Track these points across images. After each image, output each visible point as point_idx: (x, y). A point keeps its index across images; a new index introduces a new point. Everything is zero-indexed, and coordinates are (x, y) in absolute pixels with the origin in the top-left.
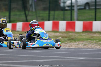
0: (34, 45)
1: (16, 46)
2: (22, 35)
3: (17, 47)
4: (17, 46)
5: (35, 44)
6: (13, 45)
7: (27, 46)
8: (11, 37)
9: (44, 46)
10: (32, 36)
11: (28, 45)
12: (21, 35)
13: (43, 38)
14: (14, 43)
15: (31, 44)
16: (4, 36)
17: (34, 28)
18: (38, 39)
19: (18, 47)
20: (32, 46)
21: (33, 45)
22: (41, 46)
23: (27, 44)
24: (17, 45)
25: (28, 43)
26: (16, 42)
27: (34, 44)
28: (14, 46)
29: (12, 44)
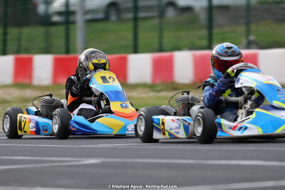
0: (246, 128)
1: (172, 132)
2: (188, 93)
3: (176, 135)
4: (178, 133)
5: (249, 126)
6: (159, 130)
7: (219, 134)
8: (120, 101)
9: (278, 131)
10: (227, 96)
11: (222, 131)
12: (185, 95)
13: (276, 103)
14: (163, 123)
15: (235, 127)
16: (92, 98)
17: (233, 71)
18: (257, 110)
19: (182, 134)
20: (237, 133)
21: (241, 128)
22: (270, 132)
23: (220, 124)
24: (177, 130)
25: (223, 121)
26: (173, 120)
27: (245, 124)
28: (164, 134)
29: (159, 124)
